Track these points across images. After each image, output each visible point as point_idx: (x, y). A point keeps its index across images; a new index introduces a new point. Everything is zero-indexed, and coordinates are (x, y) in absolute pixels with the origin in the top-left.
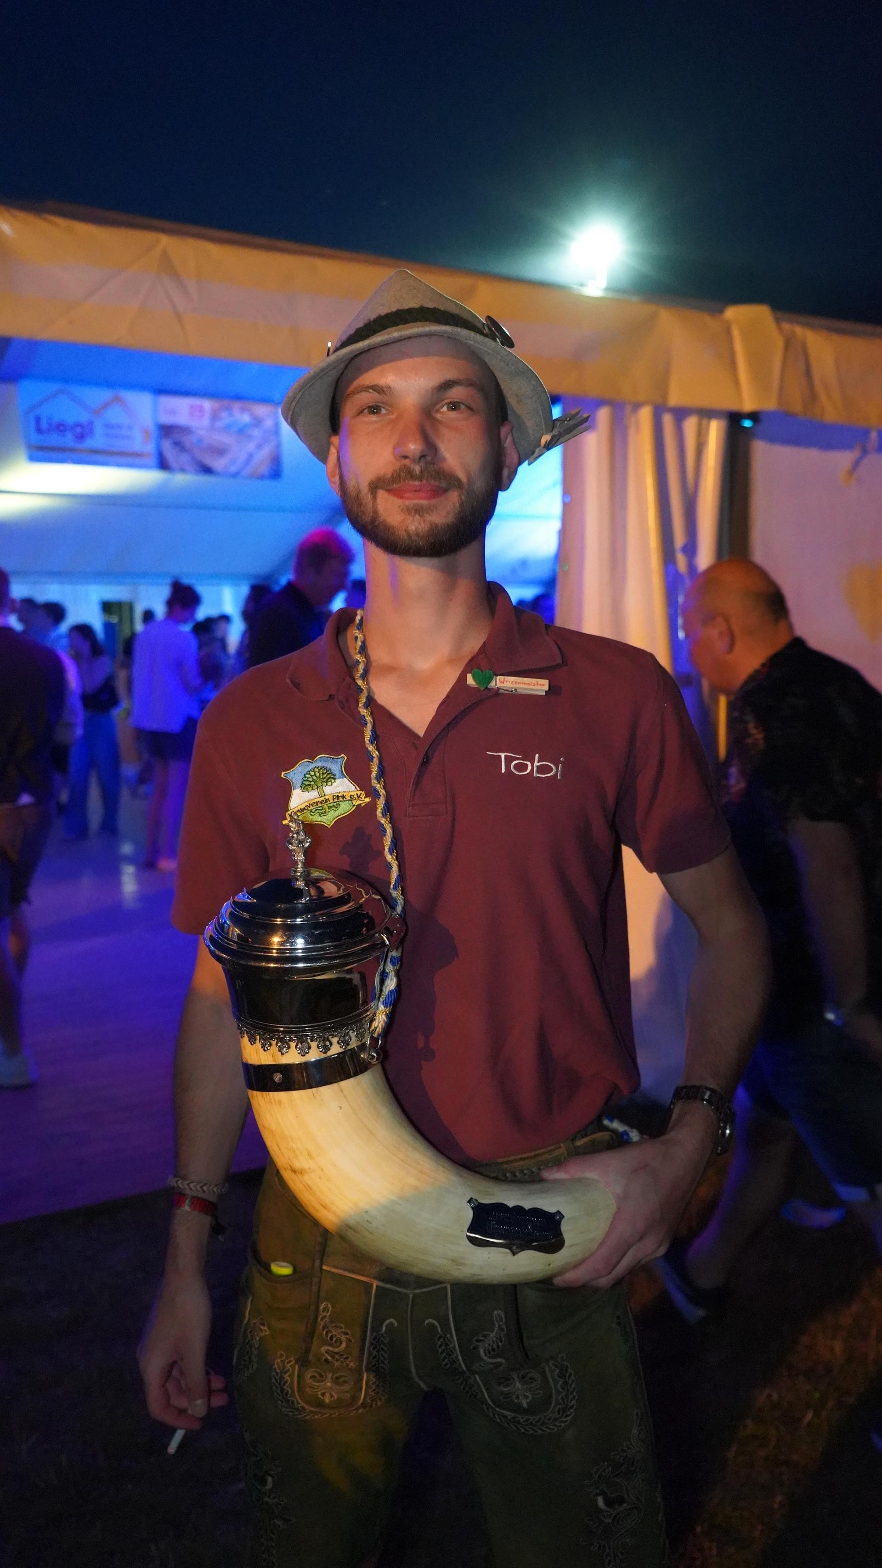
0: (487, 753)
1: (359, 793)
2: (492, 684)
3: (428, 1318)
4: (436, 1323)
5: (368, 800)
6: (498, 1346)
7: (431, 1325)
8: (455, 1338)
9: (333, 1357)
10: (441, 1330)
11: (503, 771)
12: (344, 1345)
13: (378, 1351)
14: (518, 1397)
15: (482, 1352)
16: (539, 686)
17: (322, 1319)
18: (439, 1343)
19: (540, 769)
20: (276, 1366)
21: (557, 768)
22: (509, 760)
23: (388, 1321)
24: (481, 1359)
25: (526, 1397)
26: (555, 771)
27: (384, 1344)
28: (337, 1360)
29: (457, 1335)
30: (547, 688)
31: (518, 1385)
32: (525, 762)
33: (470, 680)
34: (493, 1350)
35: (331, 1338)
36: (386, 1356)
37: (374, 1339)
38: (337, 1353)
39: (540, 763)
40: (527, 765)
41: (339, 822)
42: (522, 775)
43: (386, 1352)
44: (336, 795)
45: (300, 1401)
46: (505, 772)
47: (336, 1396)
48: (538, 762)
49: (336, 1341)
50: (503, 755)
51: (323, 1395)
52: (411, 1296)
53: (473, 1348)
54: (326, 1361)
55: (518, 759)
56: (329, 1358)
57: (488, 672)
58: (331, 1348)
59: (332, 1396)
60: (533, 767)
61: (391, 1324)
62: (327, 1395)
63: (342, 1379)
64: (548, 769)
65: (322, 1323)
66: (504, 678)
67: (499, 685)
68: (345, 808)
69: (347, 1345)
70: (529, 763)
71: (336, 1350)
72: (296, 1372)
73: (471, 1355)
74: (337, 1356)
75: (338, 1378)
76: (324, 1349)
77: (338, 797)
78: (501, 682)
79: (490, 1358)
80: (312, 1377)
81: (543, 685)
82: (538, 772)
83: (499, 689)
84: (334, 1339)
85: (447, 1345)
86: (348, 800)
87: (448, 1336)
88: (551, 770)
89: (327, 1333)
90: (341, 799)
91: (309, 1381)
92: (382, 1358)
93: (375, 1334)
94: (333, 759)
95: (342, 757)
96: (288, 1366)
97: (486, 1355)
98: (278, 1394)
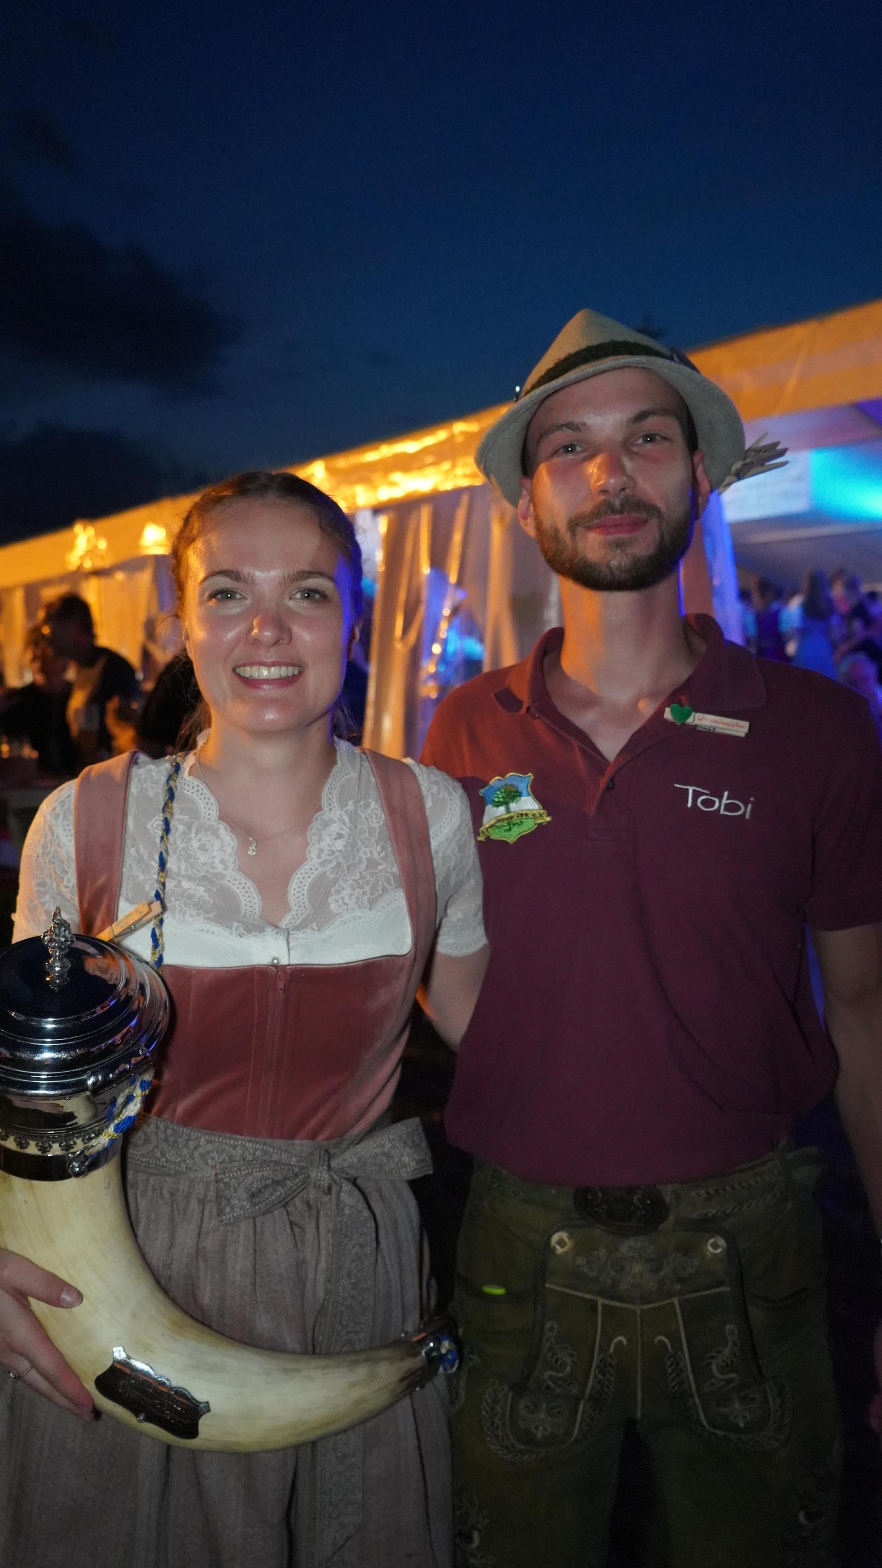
0: (676, 785)
1: (541, 812)
2: (690, 721)
3: (659, 1334)
4: (666, 1340)
5: (549, 819)
6: (732, 1362)
7: (661, 1342)
8: (687, 1355)
9: (555, 1383)
10: (673, 1348)
11: (690, 804)
12: (568, 1369)
13: (604, 1375)
14: (736, 1417)
15: (714, 1368)
16: (739, 728)
17: (547, 1340)
18: (669, 1363)
19: (728, 807)
20: (487, 1396)
21: (746, 807)
22: (696, 795)
23: (616, 1340)
24: (712, 1376)
25: (744, 1417)
26: (745, 810)
27: (612, 1367)
28: (560, 1386)
29: (689, 1351)
30: (746, 730)
31: (737, 1405)
32: (713, 798)
33: (668, 714)
34: (727, 1366)
35: (557, 1361)
36: (612, 1379)
37: (601, 1361)
38: (559, 1379)
39: (729, 801)
40: (714, 802)
41: (523, 839)
42: (709, 811)
43: (611, 1375)
44: (520, 812)
45: (511, 1437)
46: (691, 807)
47: (549, 1430)
48: (728, 798)
49: (561, 1365)
50: (691, 790)
51: (536, 1428)
52: (638, 1312)
53: (706, 1366)
54: (548, 1387)
55: (706, 794)
56: (552, 1385)
57: (687, 708)
58: (554, 1373)
59: (545, 1430)
60: (721, 804)
61: (621, 1342)
62: (541, 1428)
63: (556, 1410)
64: (736, 808)
65: (548, 1345)
66: (703, 717)
67: (697, 722)
68: (529, 826)
69: (572, 1367)
70: (717, 800)
71: (560, 1375)
72: (509, 1402)
73: (702, 1371)
74: (560, 1382)
75: (553, 1408)
76: (548, 1373)
77: (522, 815)
78: (699, 719)
79: (722, 1373)
80: (526, 1407)
81: (743, 727)
82: (726, 809)
83: (696, 726)
84: (559, 1362)
85: (678, 1364)
86: (531, 818)
87: (679, 1354)
88: (739, 808)
89: (552, 1357)
90: (524, 817)
91: (523, 1412)
92: (607, 1383)
93: (602, 1356)
94: (521, 777)
95: (530, 776)
96: (500, 1395)
97: (719, 1372)
98: (488, 1428)
